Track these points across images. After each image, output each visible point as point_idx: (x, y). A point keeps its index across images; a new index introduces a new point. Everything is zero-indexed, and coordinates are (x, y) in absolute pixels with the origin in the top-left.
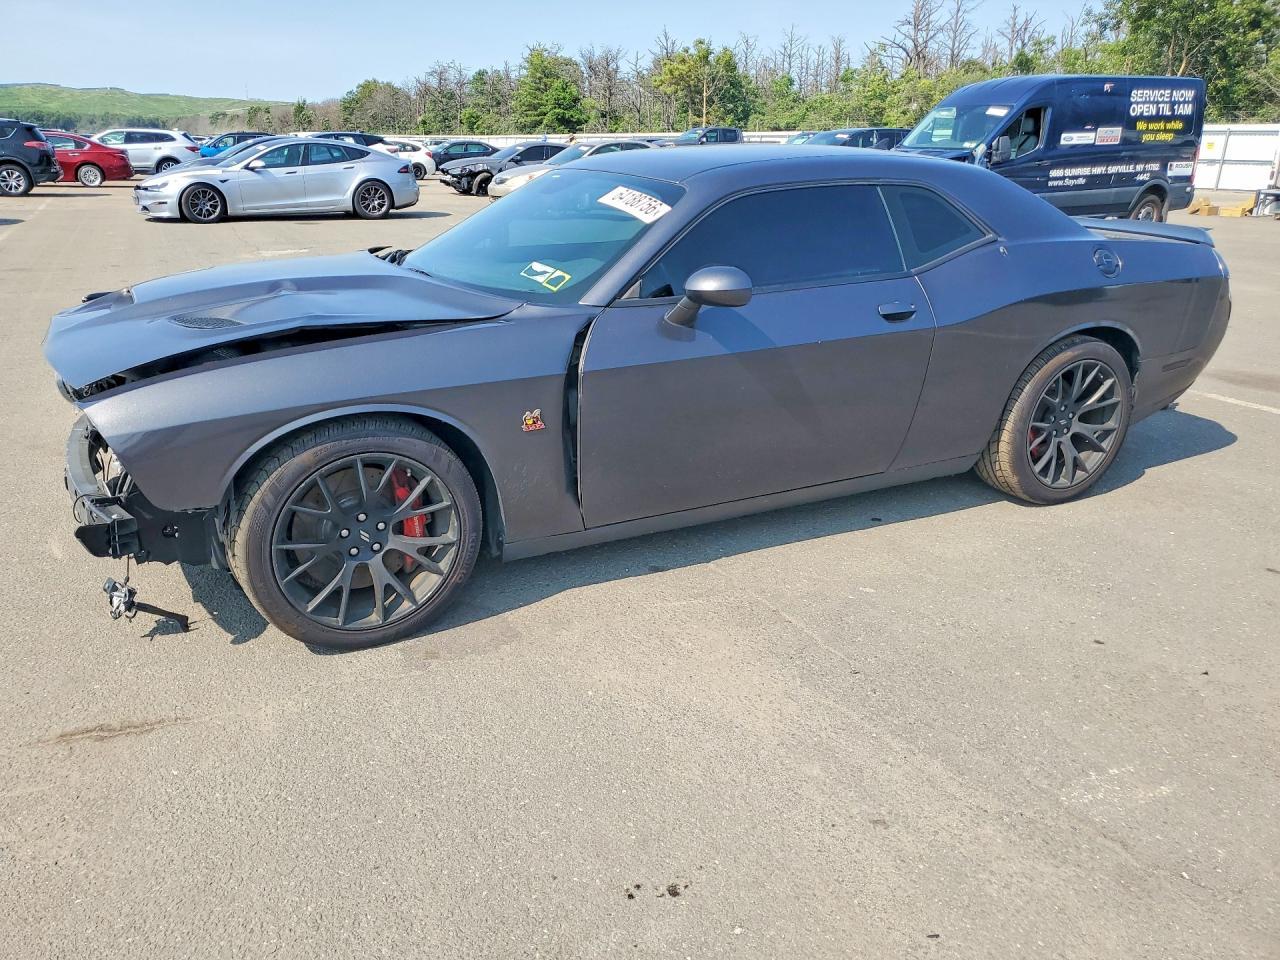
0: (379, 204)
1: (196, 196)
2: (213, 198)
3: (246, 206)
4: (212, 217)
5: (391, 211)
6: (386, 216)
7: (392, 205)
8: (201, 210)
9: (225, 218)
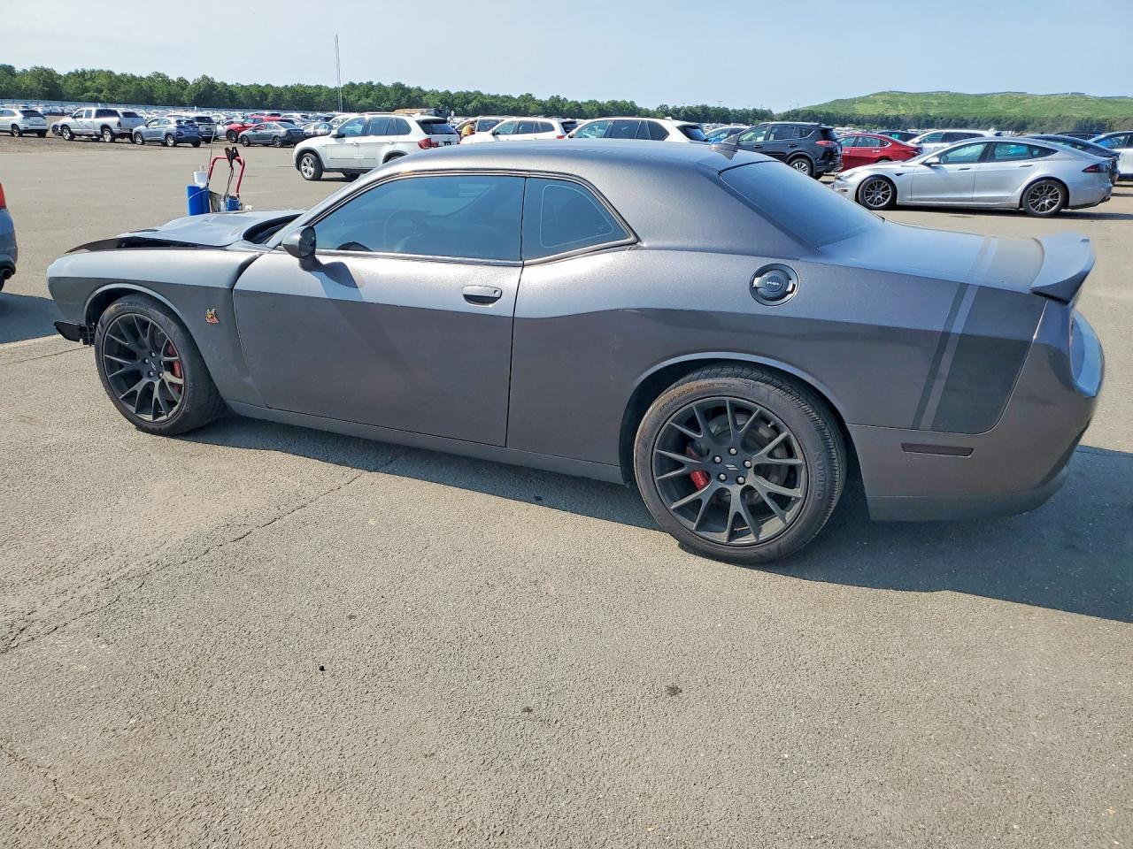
0: (1050, 203)
1: (872, 187)
2: (887, 188)
3: (914, 197)
4: (882, 204)
5: (1063, 210)
6: (1057, 215)
7: (1065, 204)
8: (873, 198)
9: (893, 206)
